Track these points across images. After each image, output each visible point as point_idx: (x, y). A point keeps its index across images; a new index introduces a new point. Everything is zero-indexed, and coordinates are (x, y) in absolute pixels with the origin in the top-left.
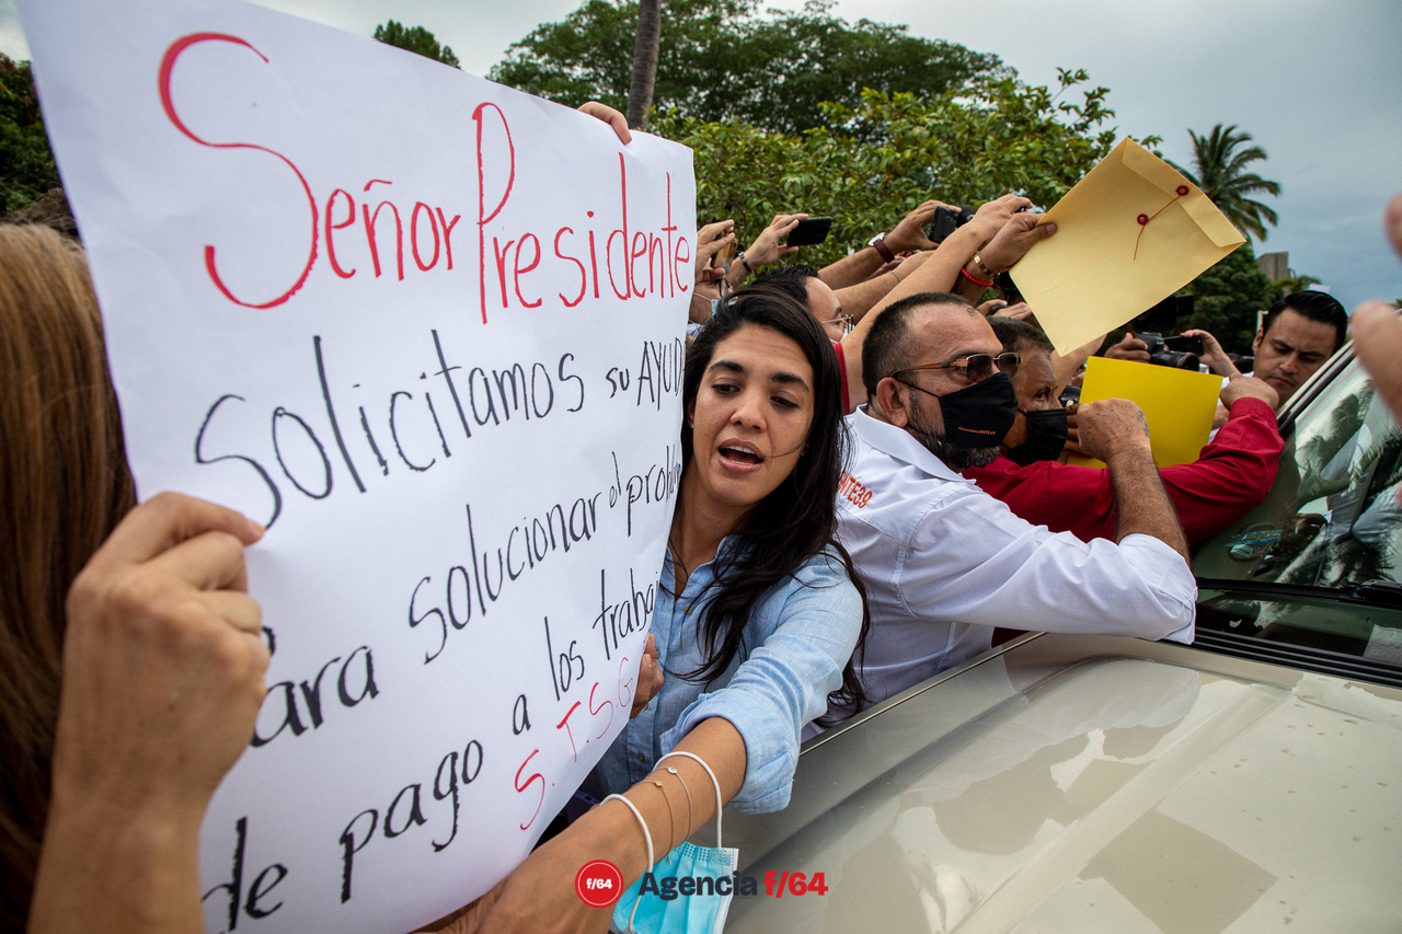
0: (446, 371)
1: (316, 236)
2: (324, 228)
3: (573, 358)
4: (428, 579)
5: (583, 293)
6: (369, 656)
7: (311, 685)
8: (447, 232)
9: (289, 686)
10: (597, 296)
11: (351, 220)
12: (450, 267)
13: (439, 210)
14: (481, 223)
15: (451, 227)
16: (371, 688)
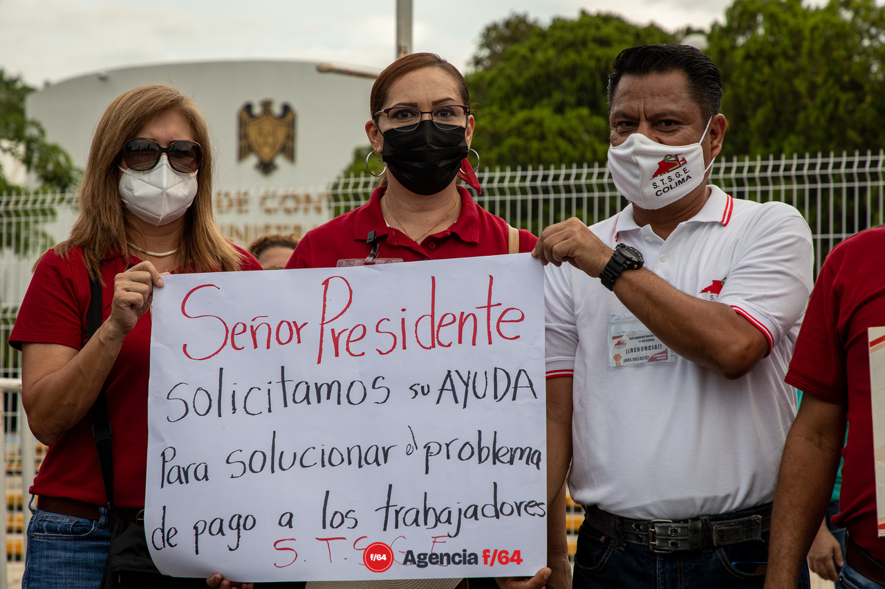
0: (283, 382)
1: (226, 338)
2: (231, 335)
3: (383, 378)
4: (241, 451)
5: (394, 347)
6: (206, 467)
7: (185, 469)
8: (298, 330)
9: (179, 468)
10: (404, 348)
11: (244, 331)
12: (299, 342)
13: (294, 323)
14: (322, 324)
15: (301, 328)
16: (206, 477)
